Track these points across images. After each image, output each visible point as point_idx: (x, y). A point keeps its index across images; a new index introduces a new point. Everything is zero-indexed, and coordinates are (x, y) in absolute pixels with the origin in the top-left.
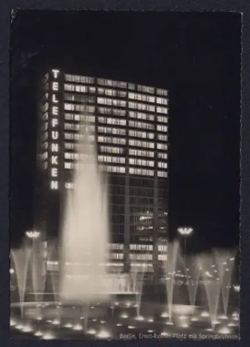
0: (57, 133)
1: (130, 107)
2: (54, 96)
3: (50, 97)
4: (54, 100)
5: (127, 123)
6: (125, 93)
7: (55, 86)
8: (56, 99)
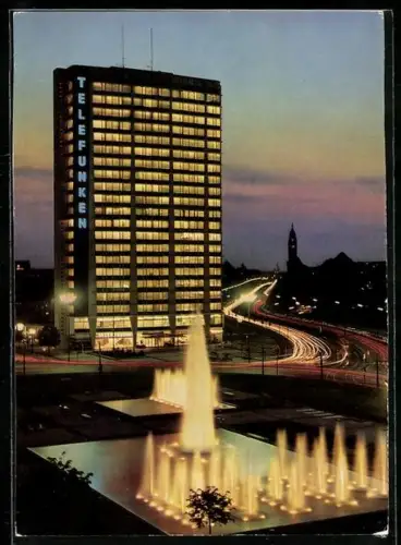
0: (84, 158)
1: (174, 120)
2: (80, 111)
3: (76, 112)
4: (81, 117)
5: (171, 141)
6: (168, 103)
7: (81, 98)
8: (83, 115)
